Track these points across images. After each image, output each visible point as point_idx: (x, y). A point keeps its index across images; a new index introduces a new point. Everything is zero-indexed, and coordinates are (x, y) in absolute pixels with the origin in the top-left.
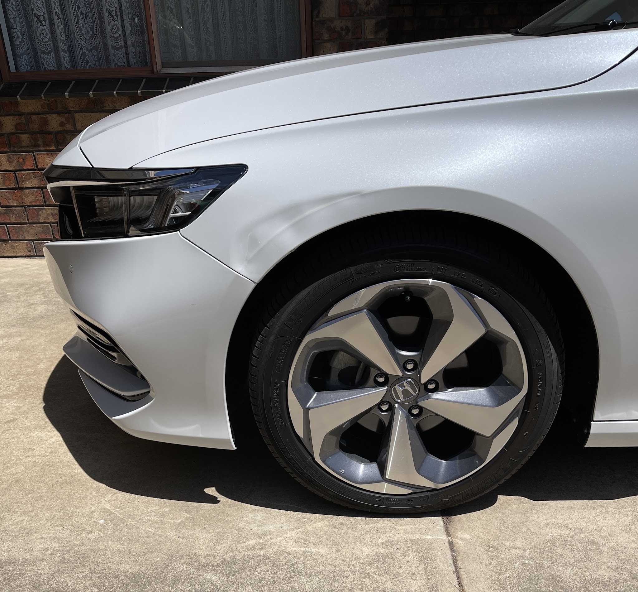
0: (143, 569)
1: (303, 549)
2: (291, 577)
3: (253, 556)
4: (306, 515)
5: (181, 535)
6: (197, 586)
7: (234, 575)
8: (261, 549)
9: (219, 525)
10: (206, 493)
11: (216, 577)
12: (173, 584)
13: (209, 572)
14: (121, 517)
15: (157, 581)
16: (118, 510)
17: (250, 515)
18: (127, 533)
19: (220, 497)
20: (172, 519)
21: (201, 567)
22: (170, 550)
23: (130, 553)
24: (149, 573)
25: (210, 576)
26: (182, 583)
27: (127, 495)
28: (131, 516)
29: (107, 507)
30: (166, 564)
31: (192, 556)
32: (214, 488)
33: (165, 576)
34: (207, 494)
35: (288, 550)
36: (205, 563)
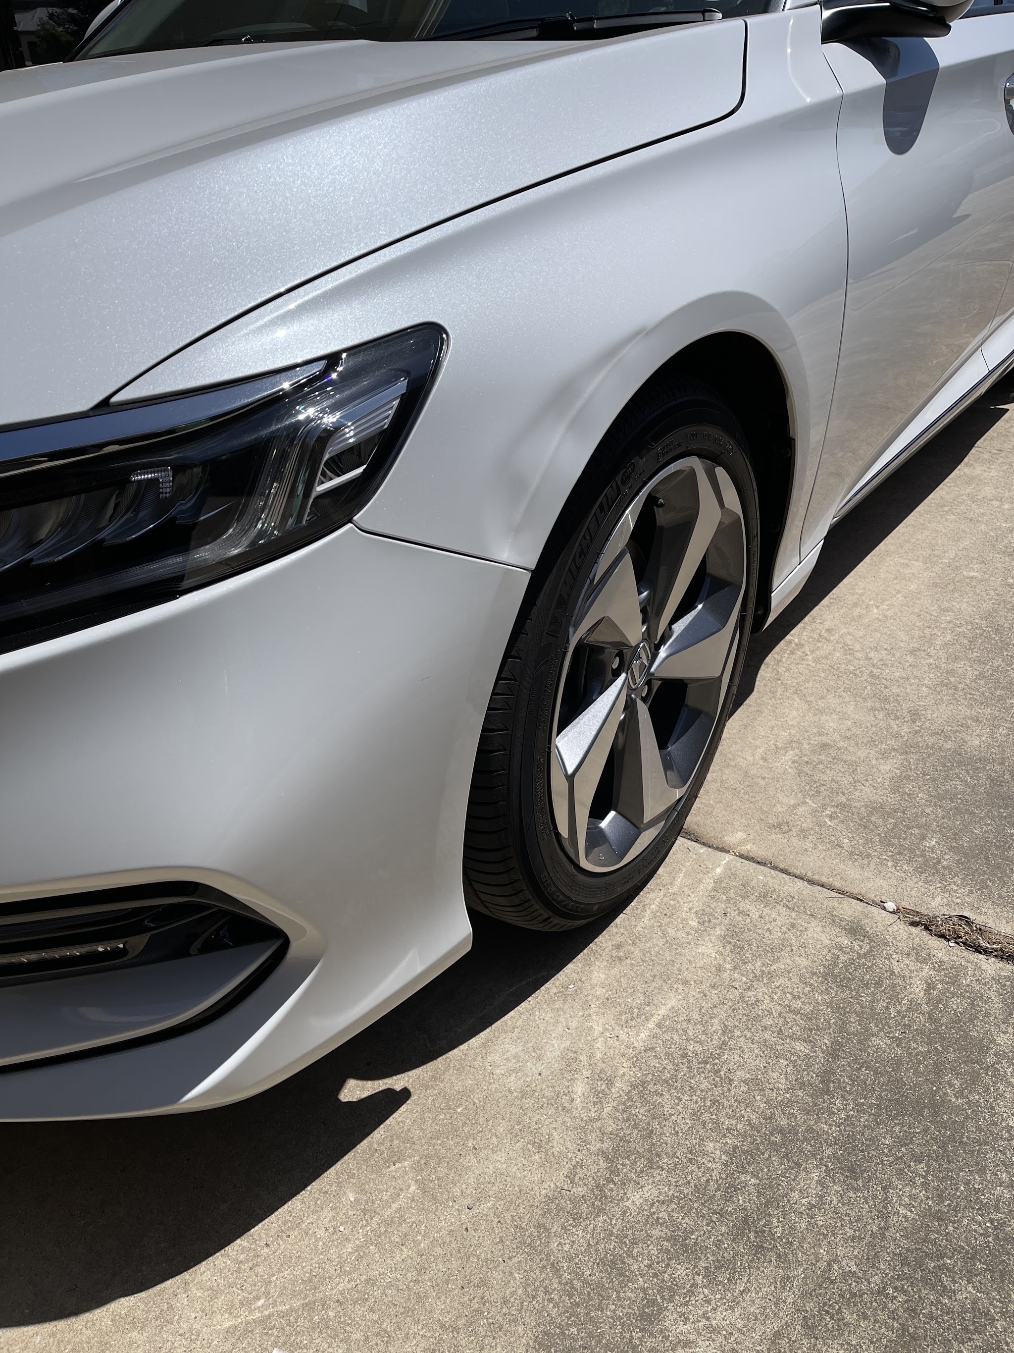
0: (531, 1320)
1: (651, 1025)
2: (717, 1072)
3: (624, 1104)
4: (558, 979)
5: (468, 1201)
6: (656, 1233)
7: (658, 1155)
8: (610, 1083)
9: (487, 1120)
10: (354, 1100)
11: (646, 1189)
12: (621, 1275)
13: (625, 1194)
14: (297, 1303)
15: (593, 1306)
16: (260, 1303)
17: (496, 1058)
18: (372, 1310)
19: (397, 1082)
20: (395, 1197)
21: (598, 1203)
22: (501, 1241)
23: (456, 1329)
24: (554, 1313)
25: (635, 1199)
26: (628, 1256)
27: (220, 1260)
28: (313, 1282)
29: (227, 1325)
30: (544, 1267)
31: (553, 1206)
32: (351, 1083)
33: (586, 1282)
34: (362, 1101)
35: (640, 1045)
36: (592, 1190)
